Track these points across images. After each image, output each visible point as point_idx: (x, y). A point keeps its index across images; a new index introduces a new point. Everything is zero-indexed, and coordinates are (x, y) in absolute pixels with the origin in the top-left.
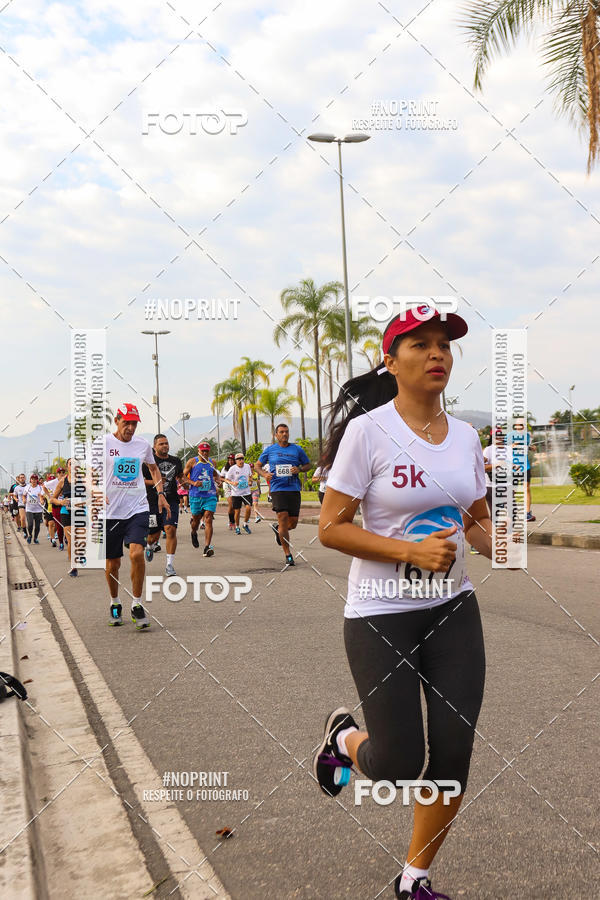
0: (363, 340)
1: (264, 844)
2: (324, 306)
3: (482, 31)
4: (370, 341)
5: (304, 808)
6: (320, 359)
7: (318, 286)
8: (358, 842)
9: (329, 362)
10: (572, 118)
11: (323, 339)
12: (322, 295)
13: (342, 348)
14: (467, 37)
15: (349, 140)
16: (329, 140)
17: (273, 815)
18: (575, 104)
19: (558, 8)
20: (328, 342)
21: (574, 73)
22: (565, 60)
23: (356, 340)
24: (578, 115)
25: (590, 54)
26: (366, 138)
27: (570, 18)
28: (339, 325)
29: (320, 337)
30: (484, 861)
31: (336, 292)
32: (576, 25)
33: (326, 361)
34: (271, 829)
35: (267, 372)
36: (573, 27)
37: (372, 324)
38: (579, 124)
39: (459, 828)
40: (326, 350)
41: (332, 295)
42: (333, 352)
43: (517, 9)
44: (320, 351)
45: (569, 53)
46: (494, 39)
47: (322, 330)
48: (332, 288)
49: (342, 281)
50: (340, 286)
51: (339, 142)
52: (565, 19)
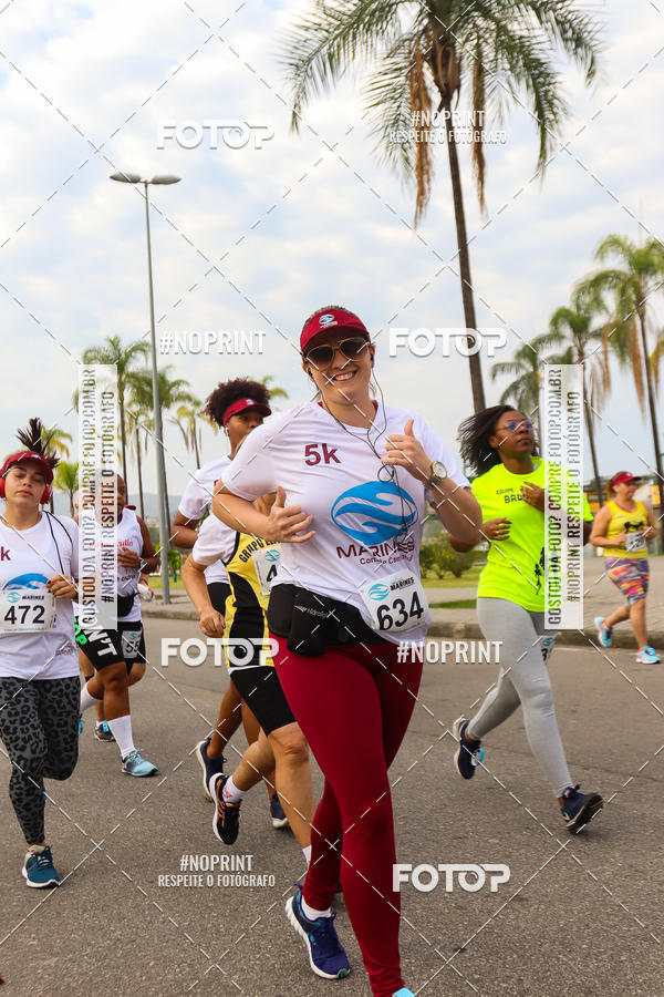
0: (175, 406)
1: (40, 989)
2: (131, 368)
3: (302, 67)
4: (183, 408)
5: (89, 944)
6: (127, 427)
7: (125, 346)
8: (149, 979)
9: (137, 431)
10: (394, 167)
11: (130, 405)
12: (128, 355)
13: (152, 415)
14: (285, 74)
15: (156, 182)
16: (135, 180)
17: (53, 955)
18: (398, 153)
19: (381, 47)
20: (135, 408)
21: (396, 121)
22: (387, 105)
23: (168, 406)
24: (400, 164)
25: (417, 101)
26: (176, 181)
27: (393, 60)
28: (147, 389)
29: (126, 402)
30: (289, 989)
31: (144, 351)
32: (400, 69)
33: (134, 430)
34: (50, 971)
35: (64, 441)
36: (396, 70)
37: (183, 389)
38: (401, 174)
39: (263, 954)
40: (134, 417)
41: (140, 355)
42: (142, 419)
43: (338, 46)
44: (127, 419)
45: (392, 98)
46: (313, 76)
47: (128, 394)
48: (139, 348)
49: (149, 339)
50: (147, 345)
51: (146, 183)
52: (389, 61)
